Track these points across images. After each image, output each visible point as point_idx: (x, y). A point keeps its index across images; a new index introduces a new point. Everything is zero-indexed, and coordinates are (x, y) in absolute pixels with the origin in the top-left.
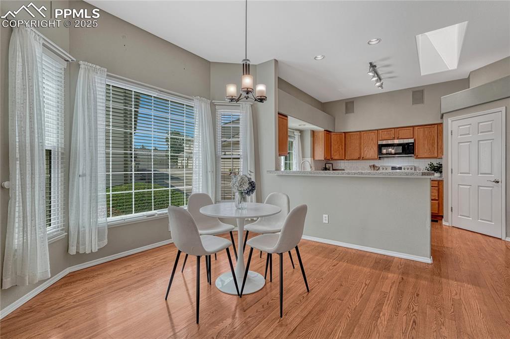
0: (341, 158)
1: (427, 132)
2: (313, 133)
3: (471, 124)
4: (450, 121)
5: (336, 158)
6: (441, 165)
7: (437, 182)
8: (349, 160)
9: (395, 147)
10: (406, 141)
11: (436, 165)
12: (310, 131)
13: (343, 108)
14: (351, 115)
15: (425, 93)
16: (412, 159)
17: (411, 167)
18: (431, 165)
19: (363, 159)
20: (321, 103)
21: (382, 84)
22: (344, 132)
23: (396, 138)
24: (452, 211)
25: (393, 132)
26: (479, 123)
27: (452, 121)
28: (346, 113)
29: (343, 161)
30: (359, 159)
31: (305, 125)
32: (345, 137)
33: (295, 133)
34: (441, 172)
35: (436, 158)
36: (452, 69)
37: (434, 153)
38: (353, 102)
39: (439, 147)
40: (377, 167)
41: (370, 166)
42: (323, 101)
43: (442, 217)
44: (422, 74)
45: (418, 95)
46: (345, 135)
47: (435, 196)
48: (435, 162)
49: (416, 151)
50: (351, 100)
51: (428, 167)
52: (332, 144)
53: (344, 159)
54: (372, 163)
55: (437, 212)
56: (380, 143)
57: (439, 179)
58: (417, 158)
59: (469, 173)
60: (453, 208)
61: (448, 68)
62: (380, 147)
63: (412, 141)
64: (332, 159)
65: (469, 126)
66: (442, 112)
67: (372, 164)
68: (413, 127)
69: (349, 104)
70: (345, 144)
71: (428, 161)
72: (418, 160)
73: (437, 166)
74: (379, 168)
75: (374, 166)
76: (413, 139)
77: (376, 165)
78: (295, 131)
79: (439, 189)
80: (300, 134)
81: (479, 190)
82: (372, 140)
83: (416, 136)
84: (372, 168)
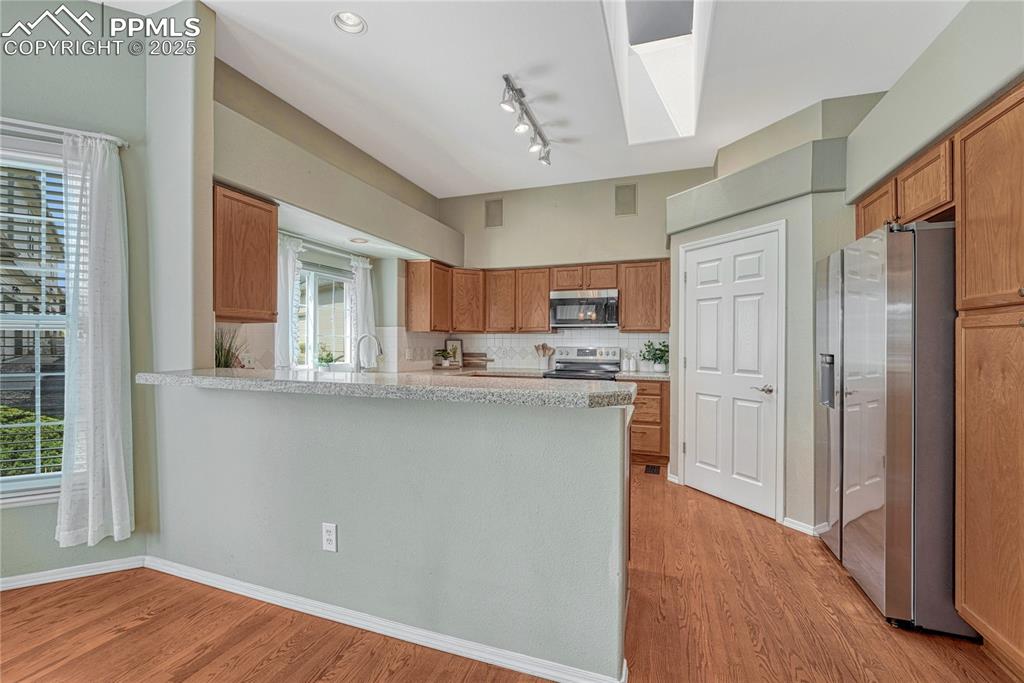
0: (475, 329)
1: (641, 277)
2: (407, 267)
3: (720, 259)
4: (682, 251)
5: (462, 328)
6: (667, 346)
7: (658, 385)
8: (495, 332)
9: (583, 306)
10: (604, 294)
11: (658, 346)
12: (396, 262)
13: (481, 212)
14: (498, 230)
15: (640, 191)
16: (616, 333)
17: (613, 350)
18: (649, 346)
19: (522, 331)
20: (435, 198)
21: (548, 153)
22: (484, 270)
23: (585, 287)
24: (684, 452)
25: (580, 272)
26: (735, 257)
27: (686, 251)
28: (487, 225)
29: (481, 335)
30: (513, 330)
31: (366, 241)
32: (485, 280)
33: (352, 263)
34: (667, 362)
35: (658, 331)
36: (685, 135)
37: (654, 322)
38: (500, 202)
39: (664, 310)
40: (550, 348)
41: (537, 348)
42: (439, 196)
43: (667, 458)
44: (630, 142)
45: (626, 194)
46: (485, 276)
47: (654, 415)
48: (657, 340)
49: (622, 317)
50: (495, 198)
51: (644, 351)
52: (454, 295)
53: (483, 328)
54: (541, 339)
55: (658, 450)
56: (554, 295)
57: (661, 377)
58: (624, 330)
59: (716, 369)
60: (687, 445)
61: (677, 133)
62: (554, 305)
63: (613, 293)
64: (454, 329)
65: (717, 263)
66: (669, 231)
67: (541, 344)
68: (617, 264)
69: (494, 206)
70: (485, 298)
71: (644, 338)
72: (626, 335)
73: (660, 350)
74: (554, 351)
75: (544, 347)
76: (616, 290)
77: (549, 345)
78: (352, 257)
79: (661, 400)
80: (370, 267)
81: (736, 407)
82: (539, 288)
83: (622, 285)
84: (541, 352)
